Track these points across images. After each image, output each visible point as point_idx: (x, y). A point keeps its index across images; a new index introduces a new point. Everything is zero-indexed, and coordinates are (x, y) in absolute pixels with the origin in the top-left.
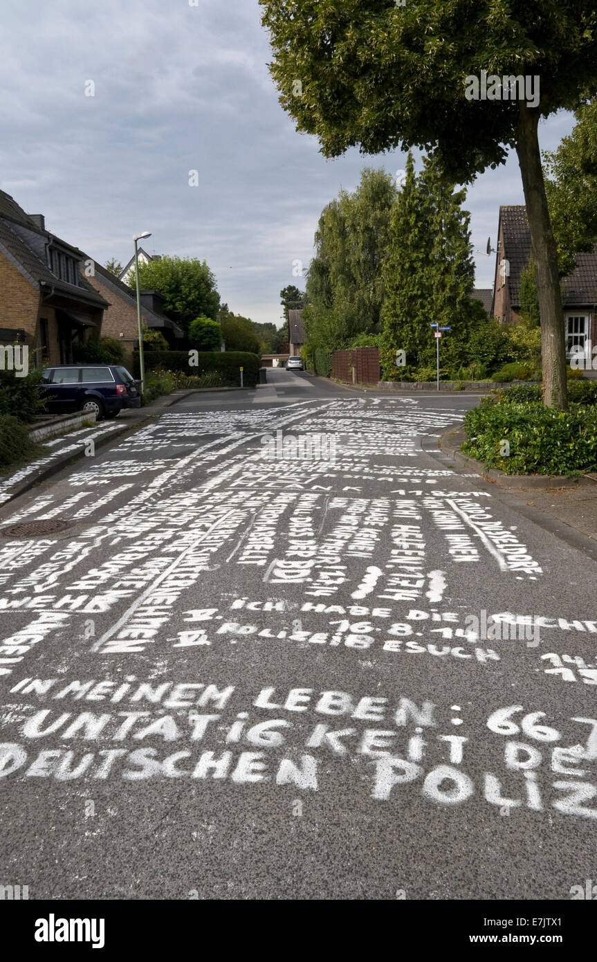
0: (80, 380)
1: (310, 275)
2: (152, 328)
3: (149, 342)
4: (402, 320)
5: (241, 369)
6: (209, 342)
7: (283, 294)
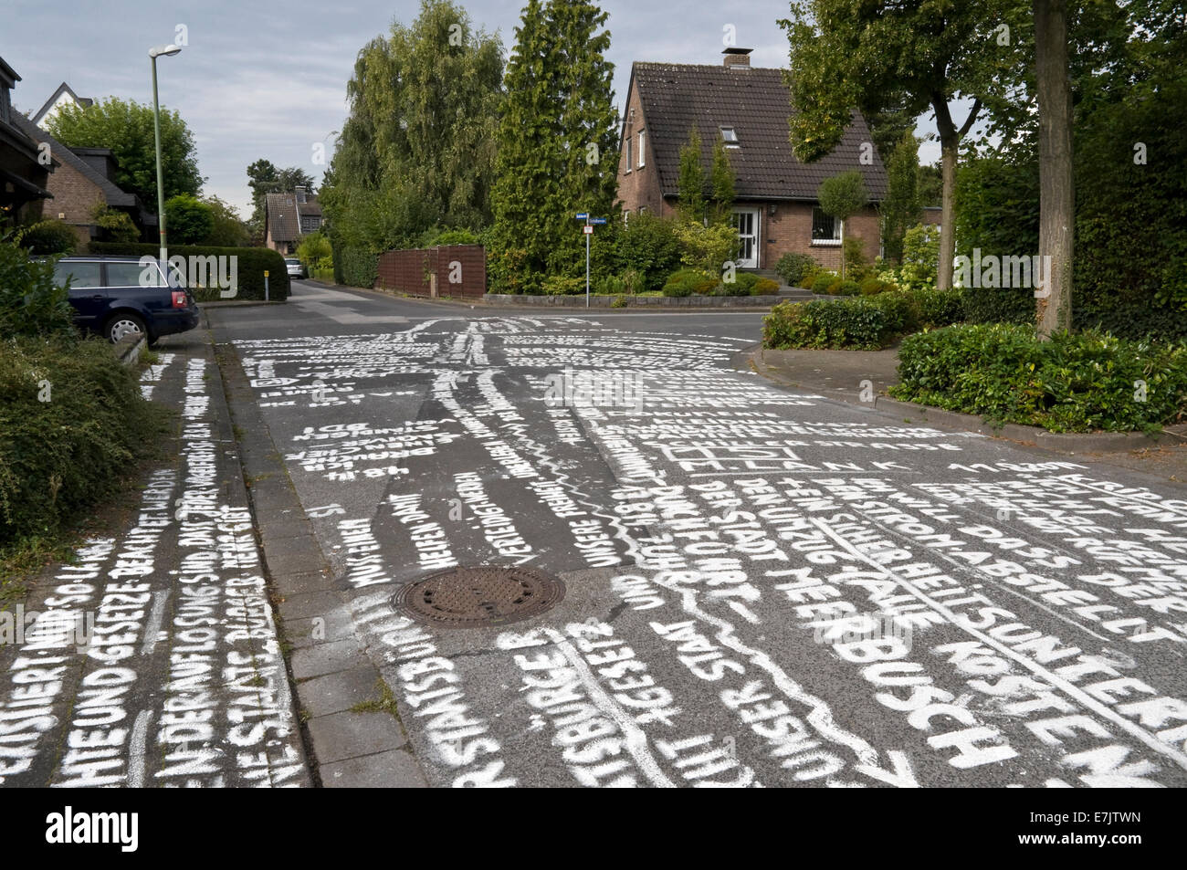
0: (104, 282)
2: (114, 207)
4: (524, 209)
5: (267, 274)
6: (195, 232)
7: (251, 171)
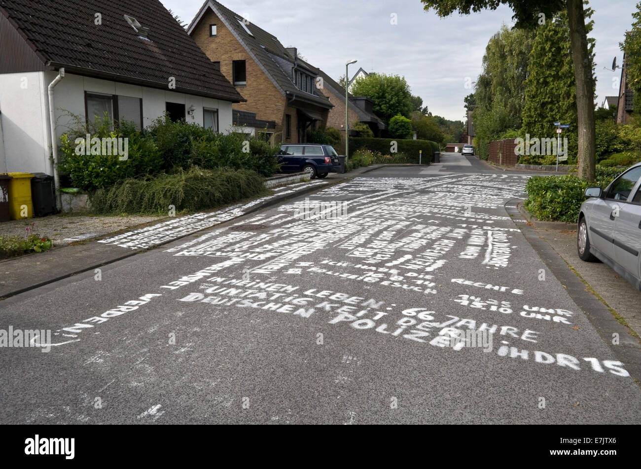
0: (303, 153)
1: (477, 87)
2: (362, 122)
3: (360, 132)
4: (535, 120)
5: (421, 152)
6: (402, 132)
7: (466, 100)
